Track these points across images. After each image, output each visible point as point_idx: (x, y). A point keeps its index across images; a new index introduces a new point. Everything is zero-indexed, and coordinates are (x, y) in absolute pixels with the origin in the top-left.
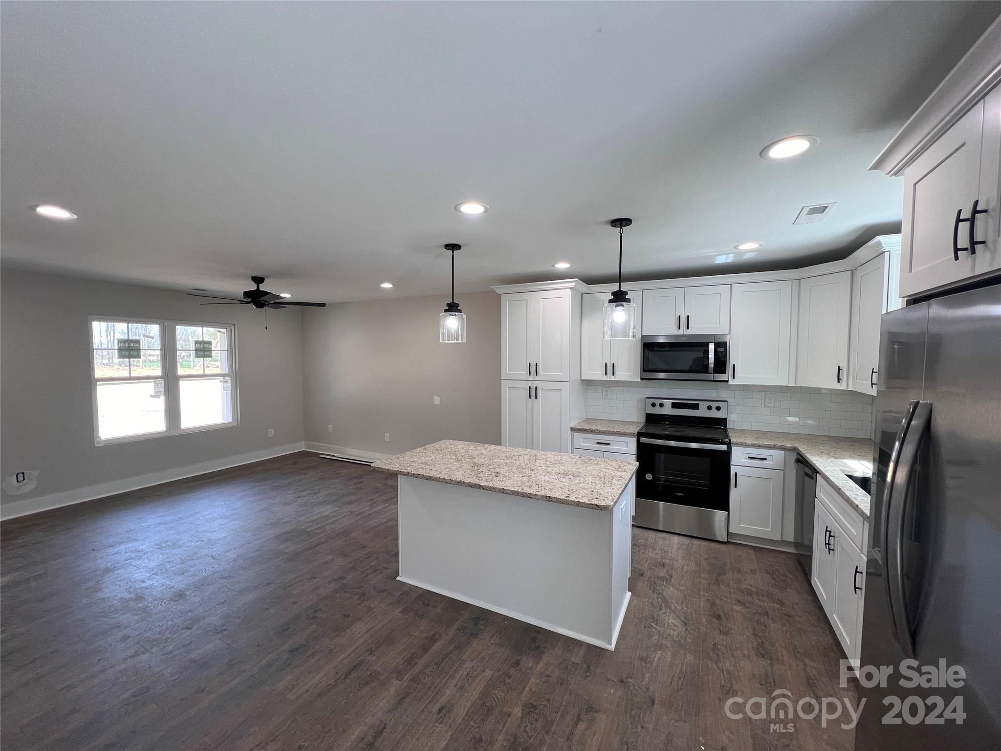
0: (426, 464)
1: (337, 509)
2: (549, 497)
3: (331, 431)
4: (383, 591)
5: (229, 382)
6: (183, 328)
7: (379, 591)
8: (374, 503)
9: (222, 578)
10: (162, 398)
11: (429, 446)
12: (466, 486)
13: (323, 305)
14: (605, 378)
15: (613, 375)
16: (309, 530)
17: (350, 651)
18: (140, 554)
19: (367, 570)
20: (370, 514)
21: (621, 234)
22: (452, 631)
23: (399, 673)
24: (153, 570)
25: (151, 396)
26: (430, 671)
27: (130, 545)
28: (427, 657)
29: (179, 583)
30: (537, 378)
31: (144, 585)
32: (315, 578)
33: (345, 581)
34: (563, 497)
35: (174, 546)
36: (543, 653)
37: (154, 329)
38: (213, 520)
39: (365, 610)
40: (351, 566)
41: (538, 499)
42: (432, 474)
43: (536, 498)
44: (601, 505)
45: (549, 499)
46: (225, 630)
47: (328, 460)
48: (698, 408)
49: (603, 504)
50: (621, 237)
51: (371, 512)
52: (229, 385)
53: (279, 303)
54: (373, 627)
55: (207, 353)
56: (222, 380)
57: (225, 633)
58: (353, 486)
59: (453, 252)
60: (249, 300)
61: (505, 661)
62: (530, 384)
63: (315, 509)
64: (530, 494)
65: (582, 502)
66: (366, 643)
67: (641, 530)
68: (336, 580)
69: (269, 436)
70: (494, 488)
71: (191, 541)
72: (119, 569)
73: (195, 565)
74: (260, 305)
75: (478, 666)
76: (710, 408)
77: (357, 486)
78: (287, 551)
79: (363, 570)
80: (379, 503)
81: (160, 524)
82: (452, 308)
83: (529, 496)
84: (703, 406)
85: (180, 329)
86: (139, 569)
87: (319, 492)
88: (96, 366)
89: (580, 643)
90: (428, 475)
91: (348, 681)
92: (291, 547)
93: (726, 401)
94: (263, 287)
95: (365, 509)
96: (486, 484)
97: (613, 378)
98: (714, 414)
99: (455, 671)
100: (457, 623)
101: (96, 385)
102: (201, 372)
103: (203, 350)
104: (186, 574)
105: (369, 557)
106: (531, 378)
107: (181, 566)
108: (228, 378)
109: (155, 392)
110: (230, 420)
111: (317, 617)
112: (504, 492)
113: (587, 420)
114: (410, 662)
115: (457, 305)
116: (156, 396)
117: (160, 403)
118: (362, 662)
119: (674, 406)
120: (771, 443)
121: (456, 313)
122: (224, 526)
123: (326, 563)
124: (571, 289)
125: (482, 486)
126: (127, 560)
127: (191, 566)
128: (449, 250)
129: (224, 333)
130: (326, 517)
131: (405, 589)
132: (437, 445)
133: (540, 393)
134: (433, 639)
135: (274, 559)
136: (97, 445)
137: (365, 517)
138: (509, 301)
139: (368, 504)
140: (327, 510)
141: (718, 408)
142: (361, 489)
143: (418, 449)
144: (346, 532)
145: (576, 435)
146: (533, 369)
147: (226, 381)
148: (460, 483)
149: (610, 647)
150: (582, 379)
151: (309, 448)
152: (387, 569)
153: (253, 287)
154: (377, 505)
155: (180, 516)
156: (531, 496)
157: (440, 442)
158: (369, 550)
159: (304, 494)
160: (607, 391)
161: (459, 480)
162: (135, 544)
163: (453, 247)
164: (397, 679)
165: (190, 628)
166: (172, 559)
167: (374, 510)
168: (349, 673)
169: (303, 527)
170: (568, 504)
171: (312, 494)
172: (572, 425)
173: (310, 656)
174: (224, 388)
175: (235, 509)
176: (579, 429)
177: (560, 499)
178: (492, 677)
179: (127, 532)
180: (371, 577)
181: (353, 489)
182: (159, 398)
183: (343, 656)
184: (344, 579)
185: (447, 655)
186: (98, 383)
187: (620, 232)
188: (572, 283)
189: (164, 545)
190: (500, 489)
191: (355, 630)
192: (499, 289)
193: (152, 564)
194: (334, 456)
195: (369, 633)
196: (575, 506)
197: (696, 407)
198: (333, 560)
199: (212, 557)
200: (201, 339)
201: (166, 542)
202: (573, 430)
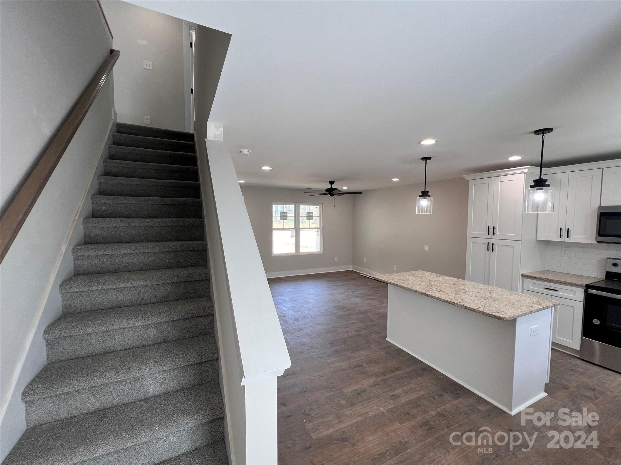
0: (402, 280)
1: (363, 301)
2: (466, 306)
3: (365, 260)
4: (377, 342)
5: (319, 232)
6: (302, 206)
7: (376, 342)
8: (383, 302)
9: (311, 317)
10: (294, 237)
11: (409, 272)
12: (419, 293)
13: (361, 193)
14: (560, 240)
15: (568, 237)
16: (348, 307)
17: (357, 359)
18: (284, 301)
19: (372, 331)
20: (379, 307)
21: (543, 139)
22: (408, 370)
23: (377, 375)
24: (289, 308)
25: (290, 237)
26: (392, 380)
27: (282, 297)
28: (392, 375)
29: (297, 315)
30: (494, 237)
31: (286, 312)
32: (347, 328)
33: (360, 333)
34: (475, 308)
35: (296, 301)
36: (460, 397)
37: (292, 207)
38: (310, 294)
39: (367, 347)
40: (365, 327)
41: (459, 307)
42: (403, 285)
43: (457, 306)
44: (498, 316)
45: (465, 307)
46: (311, 336)
47: (363, 277)
49: (501, 316)
50: (543, 141)
51: (379, 306)
52: (319, 233)
53: (341, 193)
54: (369, 355)
55: (311, 218)
56: (317, 231)
57: (311, 337)
58: (373, 292)
59: (426, 161)
60: (328, 193)
61: (434, 392)
62: (488, 241)
63: (352, 299)
64: (454, 303)
65: (486, 313)
66: (365, 360)
67: (582, 362)
68: (356, 331)
69: (336, 260)
70: (434, 297)
71: (302, 301)
72: (278, 305)
73: (302, 310)
74: (332, 195)
75: (418, 388)
77: (375, 292)
78: (337, 313)
79: (370, 331)
80: (385, 303)
81: (292, 292)
82: (425, 194)
83: (453, 304)
85: (302, 207)
86: (284, 306)
87: (355, 291)
88: (273, 223)
89: (489, 403)
90: (400, 285)
91: (354, 370)
92: (340, 313)
94: (334, 186)
95: (377, 304)
96: (430, 294)
97: (567, 240)
99: (405, 385)
100: (412, 367)
101: (273, 231)
102: (308, 227)
103: (310, 216)
104: (299, 312)
105: (374, 326)
106: (490, 236)
107: (298, 309)
108: (319, 230)
109: (292, 235)
110: (319, 251)
111: (346, 343)
112: (440, 300)
113: (545, 272)
114: (384, 374)
115: (427, 192)
116: (292, 237)
117: (293, 240)
118: (361, 365)
121: (427, 197)
122: (314, 298)
123: (353, 323)
124: (525, 173)
125: (427, 294)
126: (281, 302)
127: (301, 310)
128: (424, 160)
129: (318, 208)
130: (357, 304)
131: (389, 345)
132: (413, 272)
133: (496, 247)
134: (398, 369)
135: (331, 315)
136: (273, 256)
137: (376, 308)
138: (475, 185)
139: (379, 302)
140: (358, 300)
142: (377, 294)
143: (401, 273)
144: (365, 312)
145: (526, 280)
146: (491, 231)
147: (318, 231)
148: (415, 291)
149: (511, 412)
150: (538, 239)
151: (354, 269)
152: (382, 333)
153: (329, 186)
154: (384, 303)
155: (298, 290)
156: (454, 304)
157: (415, 271)
158: (375, 323)
159: (348, 291)
160: (565, 250)
161: (415, 290)
162: (284, 297)
163: (426, 159)
164: (375, 377)
165: (300, 332)
166: (295, 306)
167: (382, 305)
168: (355, 367)
169: (346, 305)
170: (477, 312)
171: (352, 291)
172: (524, 272)
173: (340, 355)
174: (317, 234)
175: (319, 292)
176: (529, 276)
177: (472, 308)
178: (424, 395)
179: (281, 292)
180: (373, 334)
181: (373, 293)
182: (293, 238)
183: (354, 360)
184: (360, 332)
185: (402, 378)
186: (274, 230)
187: (542, 138)
188: (526, 169)
189: (292, 300)
190: (437, 298)
191: (361, 353)
192: (467, 177)
193: (288, 306)
194: (366, 275)
195: (367, 356)
196: (481, 314)
198: (357, 323)
199: (309, 308)
200: (309, 211)
201: (294, 299)
202: (523, 276)
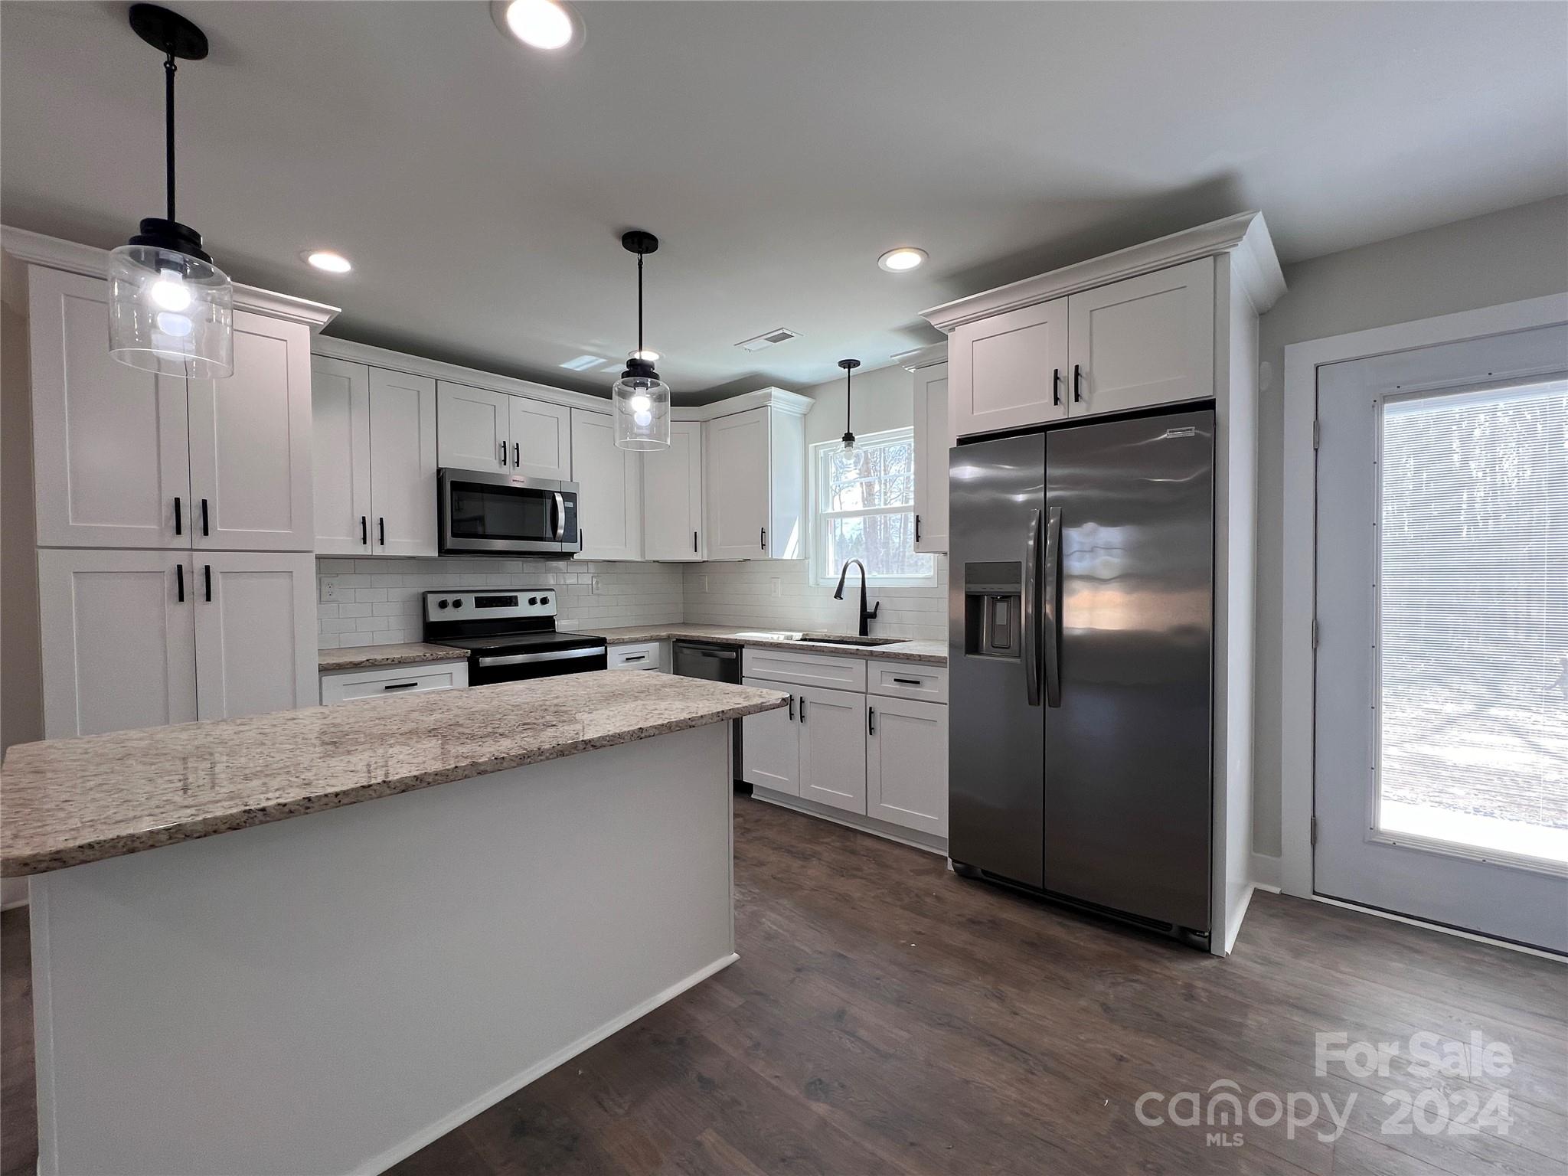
14: (361, 550)
15: (381, 544)
30: (205, 543)
48: (516, 604)
62: (178, 558)
76: (532, 601)
84: (523, 598)
93: (553, 590)
97: (378, 551)
98: (538, 611)
106: (183, 541)
119: (481, 603)
120: (647, 635)
124: (313, 327)
133: (218, 583)
141: (544, 601)
145: (329, 680)
146: (192, 518)
160: (330, 585)
176: (338, 665)
197: (511, 602)
202: (323, 668)
